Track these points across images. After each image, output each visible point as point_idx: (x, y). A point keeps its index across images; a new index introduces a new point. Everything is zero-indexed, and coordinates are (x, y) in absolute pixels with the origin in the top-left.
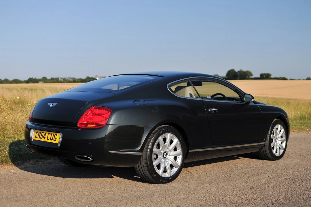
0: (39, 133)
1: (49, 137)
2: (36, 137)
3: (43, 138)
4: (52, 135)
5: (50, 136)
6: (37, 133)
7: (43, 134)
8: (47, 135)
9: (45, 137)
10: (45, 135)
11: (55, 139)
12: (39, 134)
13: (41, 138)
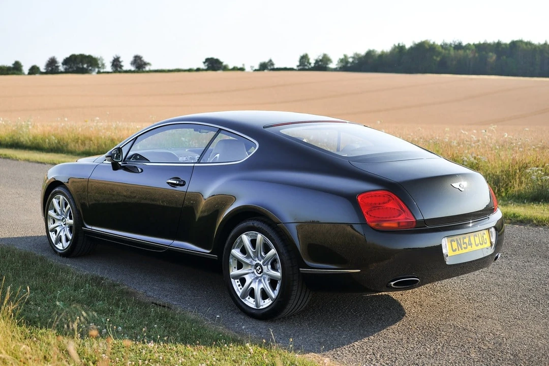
0: (457, 240)
1: (477, 242)
2: (454, 251)
3: (469, 247)
4: (480, 236)
5: (477, 239)
6: (453, 243)
7: (466, 240)
8: (472, 238)
9: (471, 244)
10: (470, 240)
11: (485, 241)
12: (458, 243)
13: (465, 248)
